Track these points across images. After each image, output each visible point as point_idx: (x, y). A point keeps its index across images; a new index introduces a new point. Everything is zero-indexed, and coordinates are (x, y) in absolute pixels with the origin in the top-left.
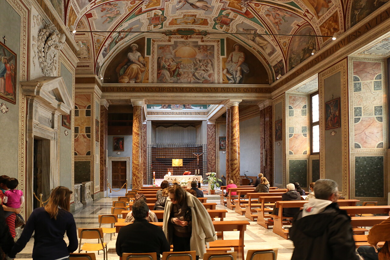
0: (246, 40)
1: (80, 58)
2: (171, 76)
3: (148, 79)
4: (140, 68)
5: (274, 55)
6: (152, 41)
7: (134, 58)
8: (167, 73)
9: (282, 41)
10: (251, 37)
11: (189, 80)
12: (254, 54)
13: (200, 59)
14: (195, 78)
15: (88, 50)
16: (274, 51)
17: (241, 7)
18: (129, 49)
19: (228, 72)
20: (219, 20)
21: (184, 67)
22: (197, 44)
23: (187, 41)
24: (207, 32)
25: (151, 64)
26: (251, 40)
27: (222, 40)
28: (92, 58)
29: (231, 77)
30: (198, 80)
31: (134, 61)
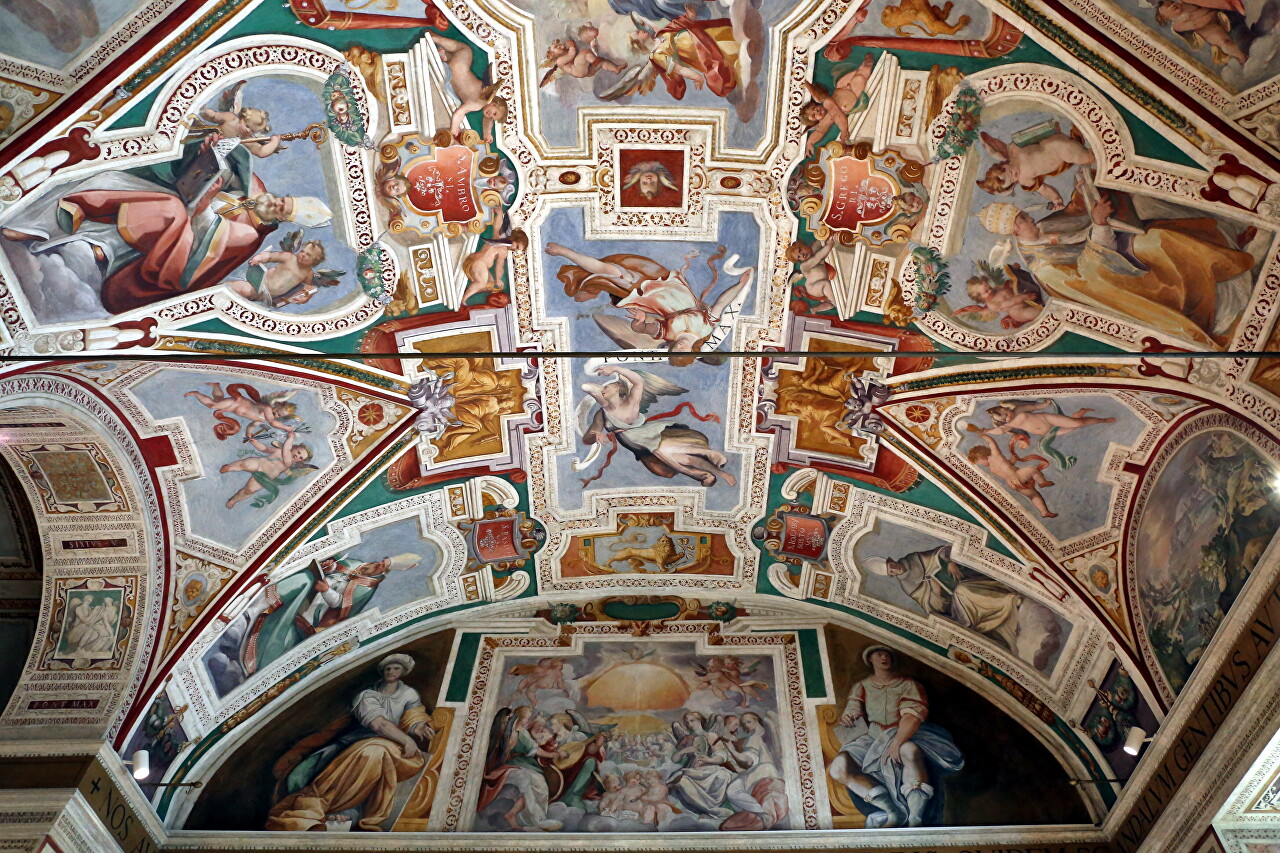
0: (915, 622)
2: (552, 794)
3: (426, 814)
4: (397, 756)
6: (482, 643)
7: (384, 712)
8: (531, 782)
9: (1082, 564)
10: (929, 596)
11: (649, 817)
12: (969, 685)
13: (708, 712)
14: (679, 805)
15: (125, 624)
17: (851, 439)
18: (371, 675)
19: (854, 769)
20: (778, 537)
21: (627, 753)
22: (689, 653)
23: (646, 643)
24: (737, 606)
25: (460, 738)
26: (934, 611)
27: (808, 638)
28: (129, 663)
29: (875, 792)
30: (695, 817)
31: (376, 727)
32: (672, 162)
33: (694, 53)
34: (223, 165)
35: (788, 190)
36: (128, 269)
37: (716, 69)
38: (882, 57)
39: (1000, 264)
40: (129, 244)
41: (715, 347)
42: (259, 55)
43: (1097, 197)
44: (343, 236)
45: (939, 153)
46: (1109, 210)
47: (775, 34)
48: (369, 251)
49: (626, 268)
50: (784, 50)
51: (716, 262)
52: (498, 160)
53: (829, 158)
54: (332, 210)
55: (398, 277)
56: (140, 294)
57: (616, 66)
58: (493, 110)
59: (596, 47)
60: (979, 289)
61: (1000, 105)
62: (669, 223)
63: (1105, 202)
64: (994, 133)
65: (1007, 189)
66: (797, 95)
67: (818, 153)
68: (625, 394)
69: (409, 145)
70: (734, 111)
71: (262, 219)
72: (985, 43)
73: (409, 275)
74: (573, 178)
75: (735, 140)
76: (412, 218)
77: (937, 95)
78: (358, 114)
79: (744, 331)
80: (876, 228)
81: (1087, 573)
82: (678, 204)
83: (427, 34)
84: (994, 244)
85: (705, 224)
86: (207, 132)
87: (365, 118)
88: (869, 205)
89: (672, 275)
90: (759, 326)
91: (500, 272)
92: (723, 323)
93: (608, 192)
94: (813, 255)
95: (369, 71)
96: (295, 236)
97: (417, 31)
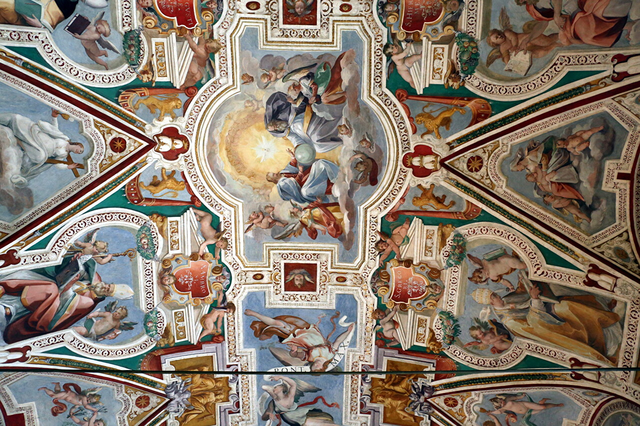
32: (311, 269)
33: (321, 218)
34: (81, 268)
35: (371, 283)
36: (22, 319)
37: (332, 225)
38: (414, 220)
39: (486, 319)
40: (24, 306)
41: (335, 365)
42: (107, 217)
43: (531, 285)
44: (138, 304)
45: (447, 264)
46: (538, 291)
47: (361, 209)
48: (151, 312)
49: (287, 323)
50: (366, 217)
51: (335, 319)
52: (222, 268)
53: (391, 267)
54: (134, 291)
55: (165, 326)
56: (26, 333)
57: (283, 224)
58: (221, 243)
59: (273, 215)
60: (476, 333)
61: (475, 241)
62: (310, 299)
63: (536, 287)
64: (474, 254)
65: (484, 281)
66: (373, 237)
67: (385, 265)
68: (286, 391)
69: (177, 260)
70: (342, 244)
71: (97, 295)
72: (464, 213)
73: (171, 325)
74: (260, 277)
75: (343, 259)
76: (175, 296)
77: (443, 237)
78: (153, 244)
79: (351, 357)
80: (418, 302)
82: (314, 290)
83: (191, 209)
84: (481, 309)
85: (328, 300)
86: (75, 252)
87: (156, 246)
88: (413, 290)
89: (311, 326)
90: (359, 354)
91: (220, 324)
92: (339, 352)
93: (278, 284)
94: (386, 316)
95: (161, 225)
96: (113, 303)
97: (186, 207)
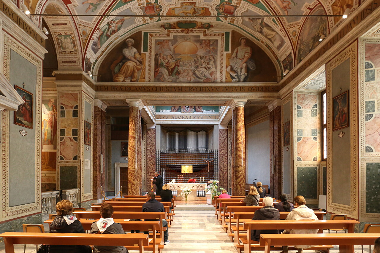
0: (253, 33)
1: (66, 52)
2: (169, 74)
3: (144, 78)
4: (136, 65)
5: (282, 48)
6: (149, 36)
7: (130, 54)
8: (165, 71)
9: (291, 30)
10: (258, 28)
11: (189, 79)
12: (262, 49)
13: (202, 55)
14: (195, 77)
15: (74, 43)
16: (282, 43)
18: (124, 45)
19: (232, 69)
20: (222, 9)
21: (184, 65)
22: (198, 39)
23: (188, 36)
24: (211, 24)
25: (148, 61)
26: (258, 31)
27: (227, 34)
28: (78, 52)
29: (235, 74)
30: (198, 79)
31: (129, 58)
81: (292, 32)
